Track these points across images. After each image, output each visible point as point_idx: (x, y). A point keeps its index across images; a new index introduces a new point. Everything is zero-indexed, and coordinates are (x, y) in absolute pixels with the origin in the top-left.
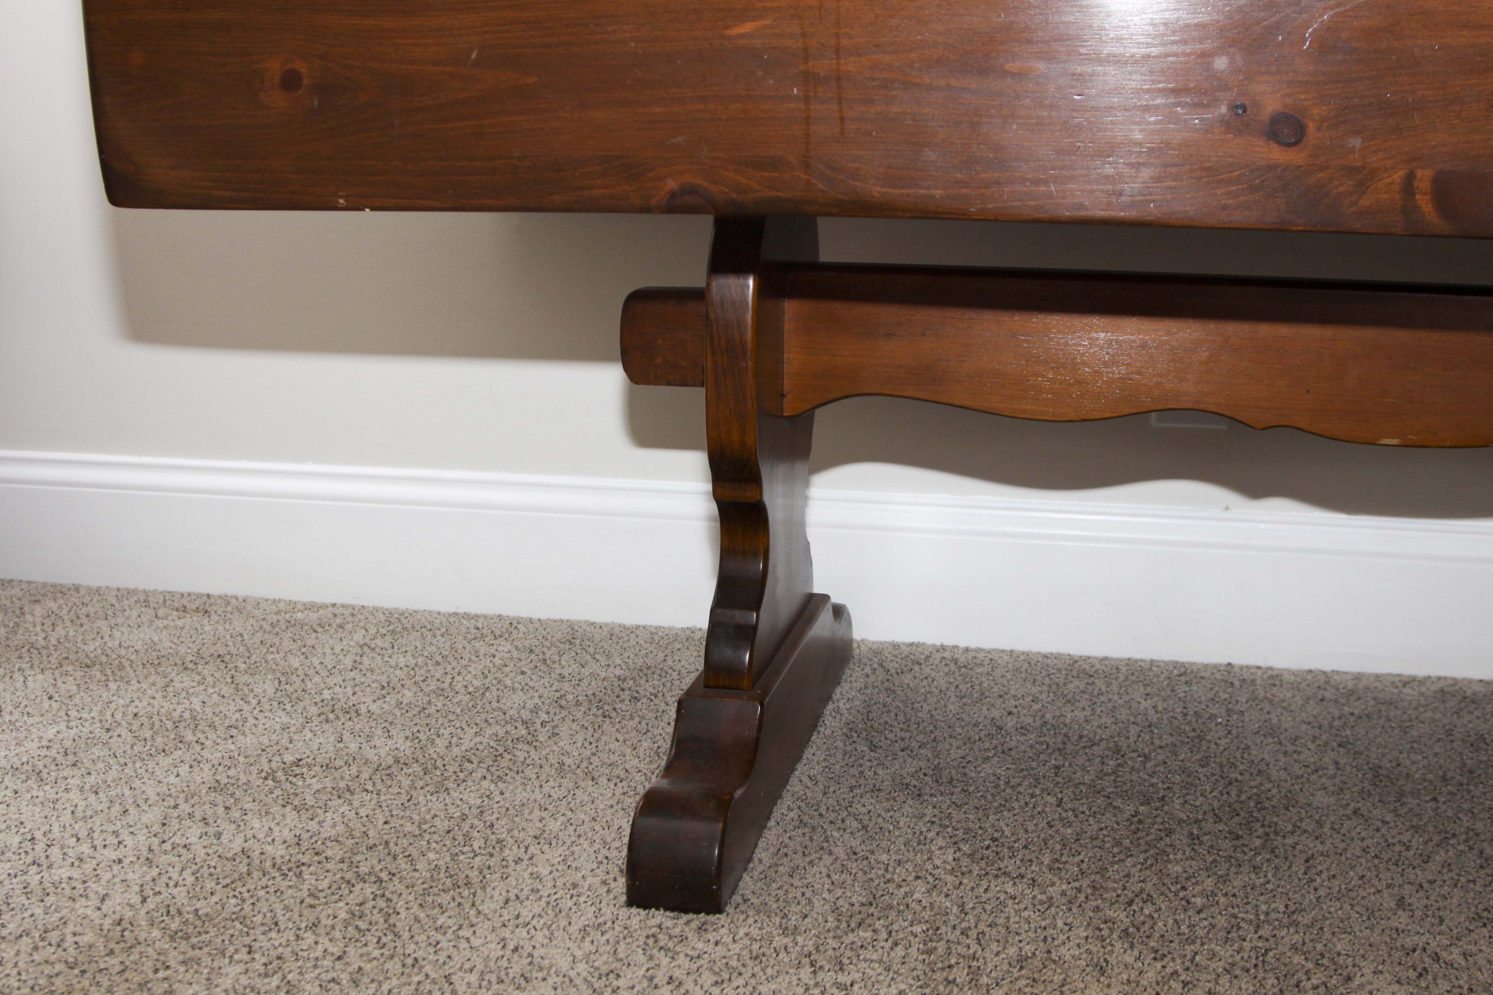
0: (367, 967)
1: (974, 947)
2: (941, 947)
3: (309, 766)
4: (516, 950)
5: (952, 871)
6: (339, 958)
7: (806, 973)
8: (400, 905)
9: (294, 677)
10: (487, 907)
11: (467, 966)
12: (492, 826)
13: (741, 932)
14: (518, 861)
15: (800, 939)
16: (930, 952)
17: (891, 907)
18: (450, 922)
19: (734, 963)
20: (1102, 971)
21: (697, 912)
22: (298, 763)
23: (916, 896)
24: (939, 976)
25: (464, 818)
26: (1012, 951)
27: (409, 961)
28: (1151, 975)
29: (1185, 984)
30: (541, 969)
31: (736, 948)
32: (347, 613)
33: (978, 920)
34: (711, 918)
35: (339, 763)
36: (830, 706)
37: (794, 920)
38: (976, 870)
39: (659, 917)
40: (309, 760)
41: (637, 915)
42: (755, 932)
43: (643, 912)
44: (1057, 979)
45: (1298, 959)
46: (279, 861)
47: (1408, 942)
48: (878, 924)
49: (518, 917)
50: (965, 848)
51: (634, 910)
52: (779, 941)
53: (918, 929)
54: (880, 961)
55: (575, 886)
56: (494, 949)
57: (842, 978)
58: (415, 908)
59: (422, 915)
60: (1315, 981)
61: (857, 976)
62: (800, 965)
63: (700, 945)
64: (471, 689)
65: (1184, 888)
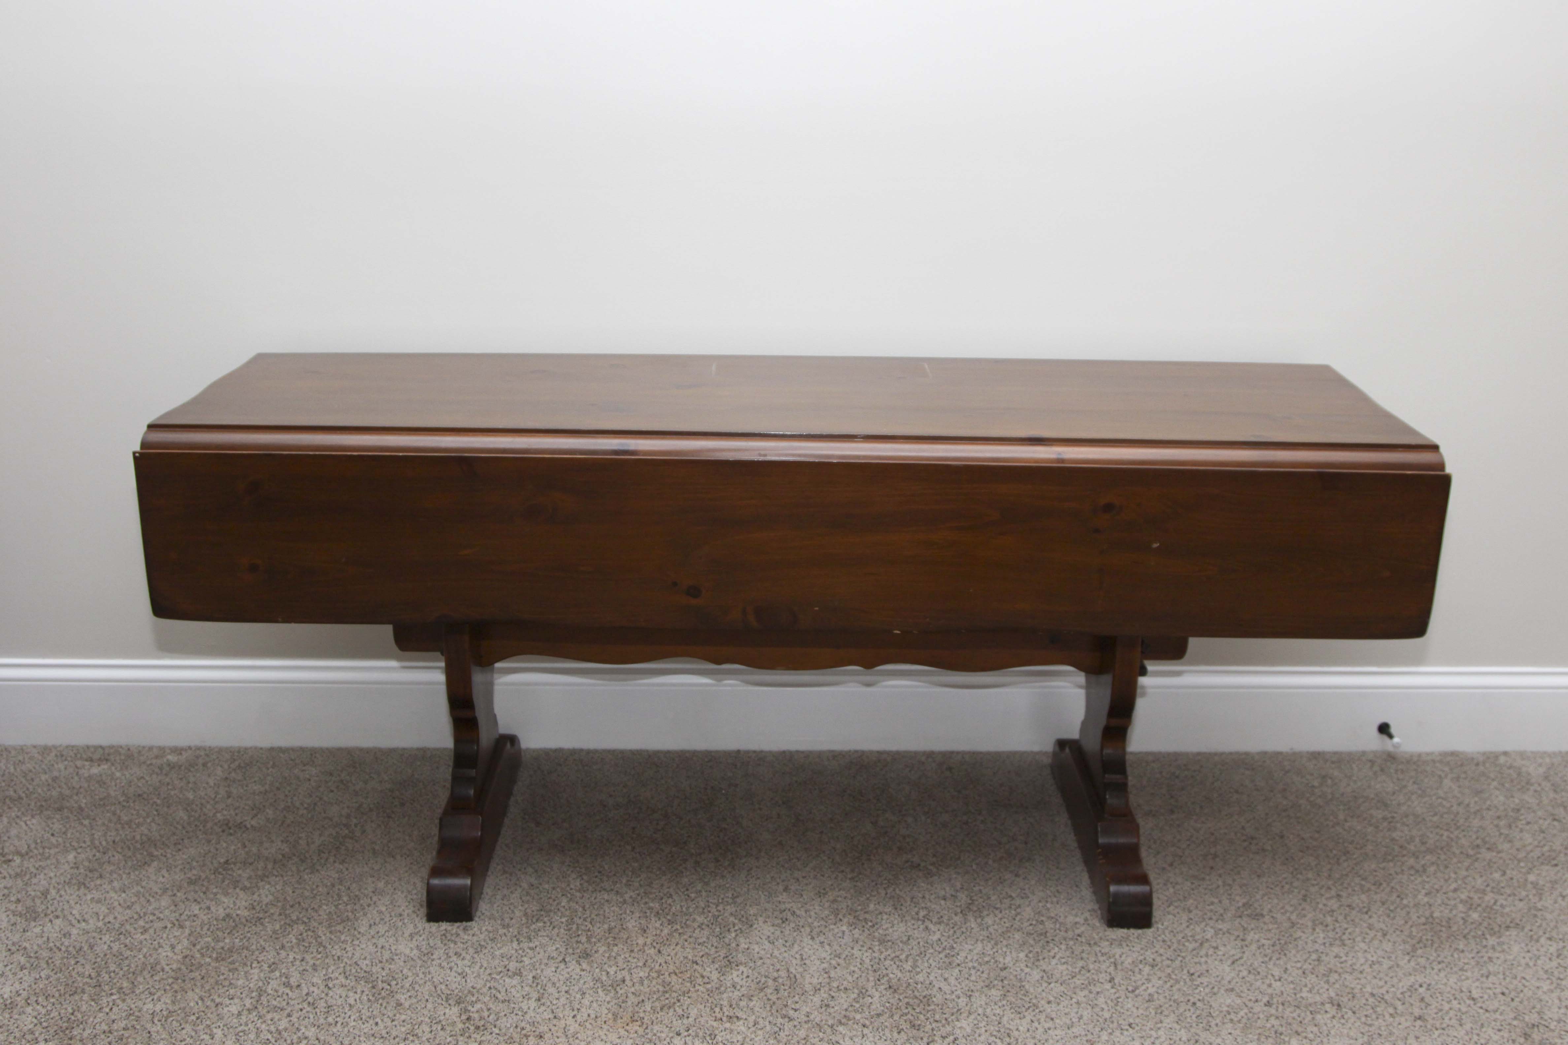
0: (318, 962)
1: (590, 926)
2: (574, 927)
3: (235, 864)
4: (382, 947)
5: (579, 891)
6: (302, 960)
7: (515, 945)
8: (320, 933)
9: (194, 806)
10: (362, 930)
11: (363, 957)
12: (349, 888)
13: (484, 929)
14: (369, 905)
15: (511, 930)
16: (569, 930)
17: (551, 911)
18: (348, 938)
19: (483, 943)
20: (645, 931)
21: (461, 921)
22: (227, 862)
23: (563, 904)
24: (574, 940)
25: (333, 885)
26: (606, 926)
27: (336, 958)
28: (666, 931)
29: (680, 934)
30: (397, 955)
31: (482, 936)
32: (202, 753)
33: (591, 913)
34: (469, 924)
35: (251, 860)
36: (512, 799)
37: (507, 921)
38: (591, 888)
39: (444, 926)
40: (233, 860)
41: (434, 926)
42: (490, 928)
43: (436, 924)
44: (625, 937)
45: (732, 919)
46: (248, 918)
47: (783, 907)
48: (546, 919)
49: (378, 932)
50: (585, 877)
51: (432, 924)
52: (501, 931)
53: (564, 920)
54: (548, 936)
55: (401, 915)
56: (372, 948)
57: (531, 945)
58: (328, 934)
59: (333, 937)
60: (736, 928)
61: (537, 943)
62: (512, 941)
63: (466, 937)
64: (306, 806)
65: (687, 890)
